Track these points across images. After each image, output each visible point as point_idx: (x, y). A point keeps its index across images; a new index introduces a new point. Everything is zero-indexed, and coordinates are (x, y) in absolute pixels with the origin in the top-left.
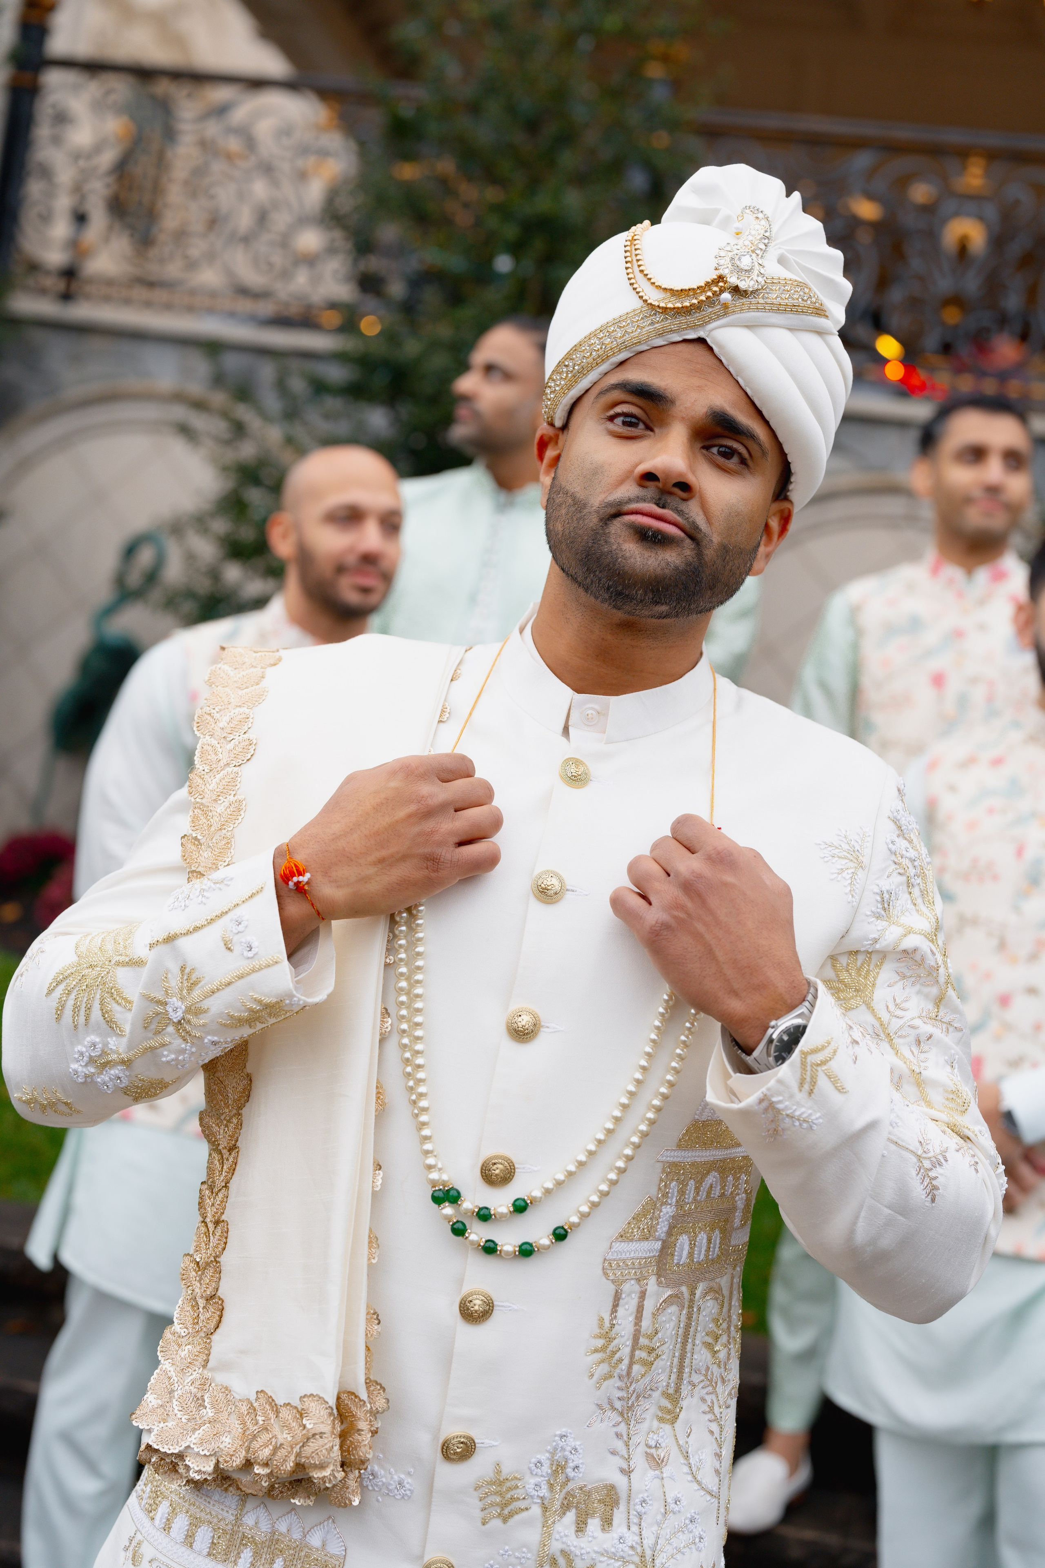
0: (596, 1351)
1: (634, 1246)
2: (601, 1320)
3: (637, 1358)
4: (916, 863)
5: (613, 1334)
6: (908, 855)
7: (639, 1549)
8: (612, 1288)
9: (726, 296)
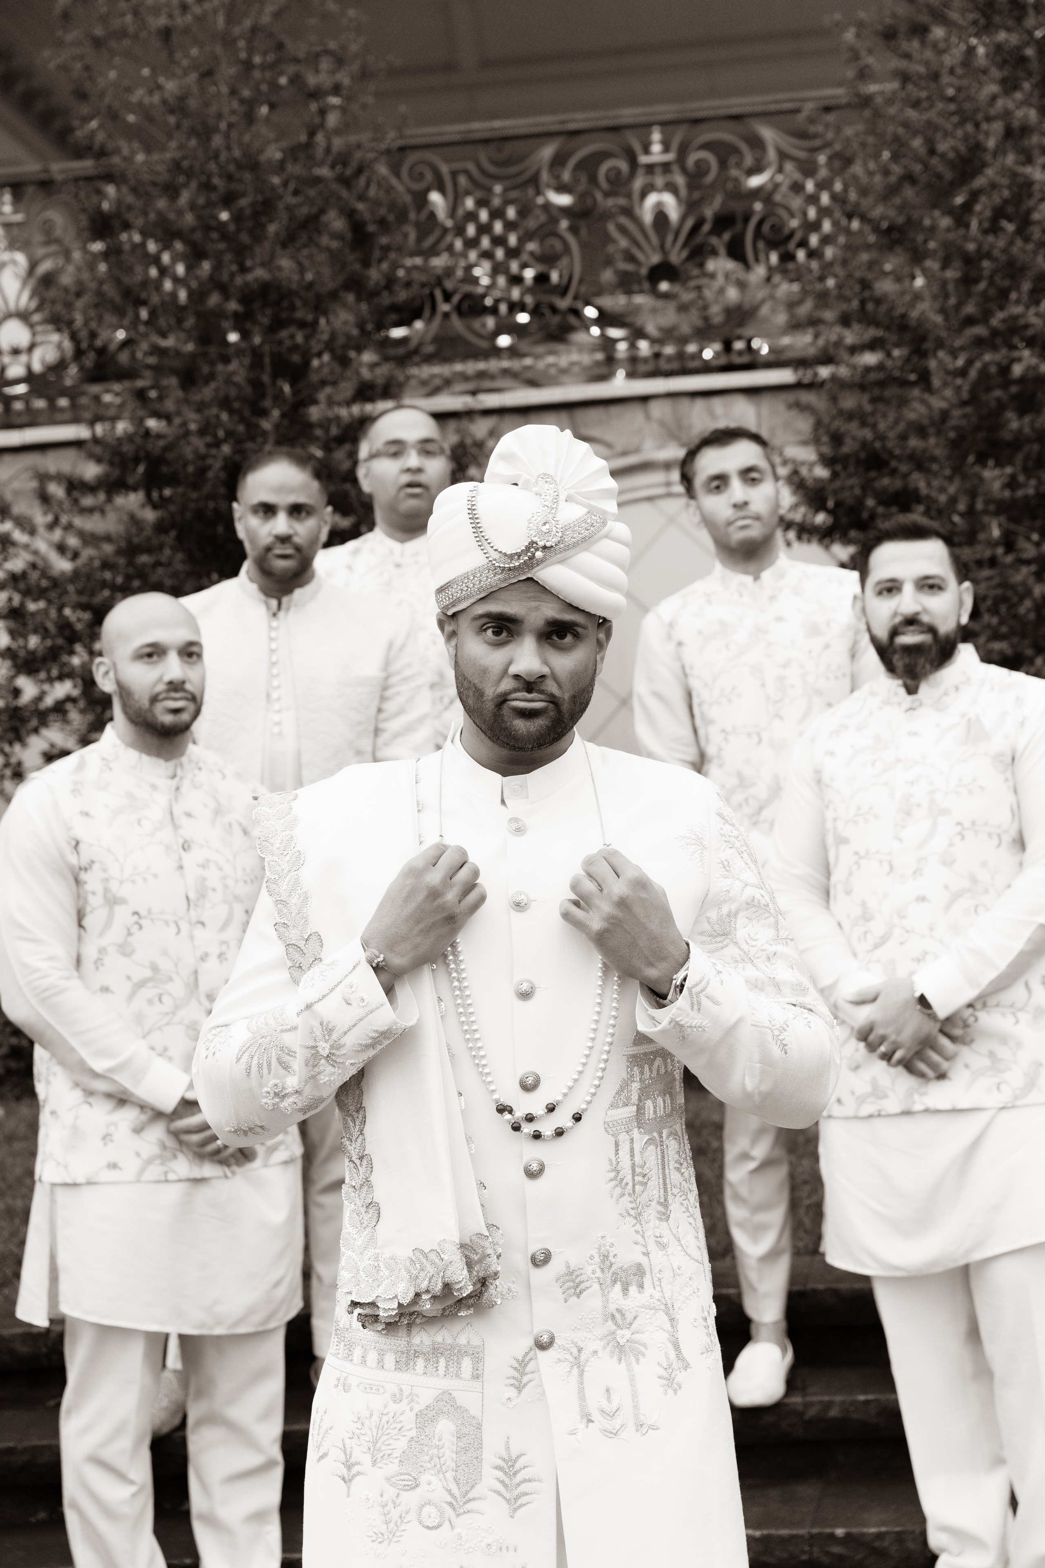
0: (611, 1180)
1: (620, 1110)
2: (610, 1160)
3: (636, 1181)
4: (739, 839)
5: (619, 1168)
6: (733, 834)
7: (663, 1301)
8: (613, 1139)
9: (539, 554)
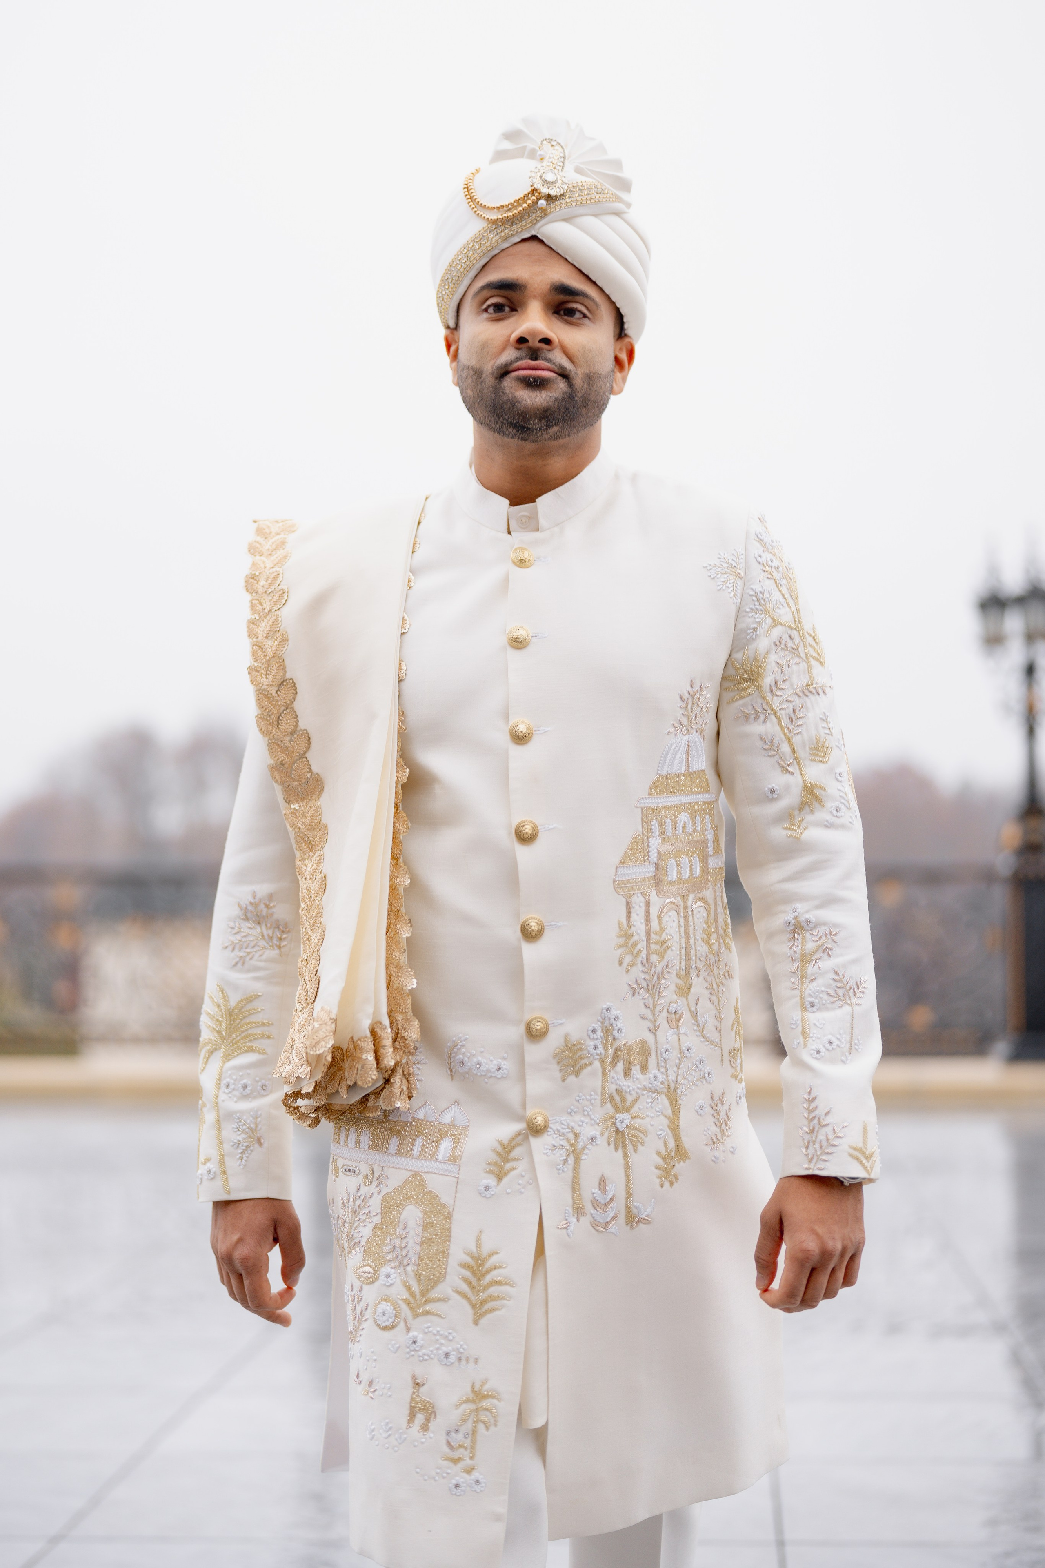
0: (620, 946)
1: (633, 869)
2: (621, 923)
3: (652, 949)
5: (631, 933)
7: (667, 1084)
8: (624, 900)
9: (542, 203)
